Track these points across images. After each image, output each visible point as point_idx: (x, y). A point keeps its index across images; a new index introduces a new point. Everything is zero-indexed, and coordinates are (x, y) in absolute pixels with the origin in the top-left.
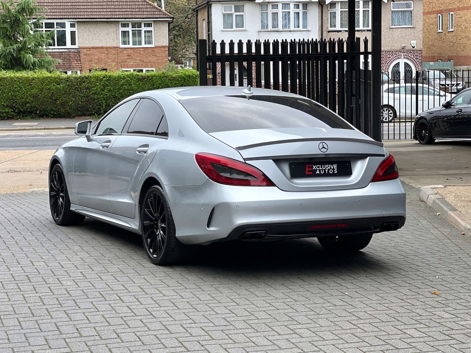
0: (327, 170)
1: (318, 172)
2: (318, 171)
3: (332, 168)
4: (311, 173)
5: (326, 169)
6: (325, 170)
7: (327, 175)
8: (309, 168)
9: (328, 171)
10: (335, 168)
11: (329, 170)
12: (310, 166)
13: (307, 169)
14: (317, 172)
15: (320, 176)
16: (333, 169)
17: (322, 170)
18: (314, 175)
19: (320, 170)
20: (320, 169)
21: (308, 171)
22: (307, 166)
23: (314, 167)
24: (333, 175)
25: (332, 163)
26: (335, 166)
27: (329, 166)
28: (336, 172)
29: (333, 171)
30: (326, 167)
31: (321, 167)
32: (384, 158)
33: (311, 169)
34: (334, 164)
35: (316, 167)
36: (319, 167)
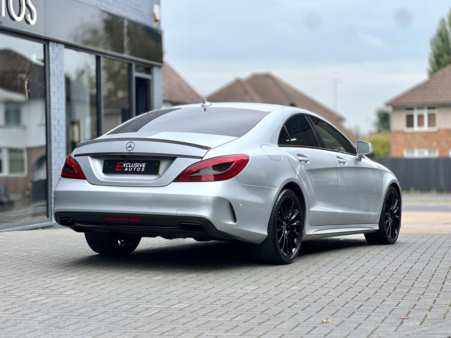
0: (135, 168)
1: (126, 169)
2: (127, 168)
3: (140, 166)
4: (120, 170)
5: (134, 167)
6: (133, 168)
7: (134, 172)
8: (119, 165)
9: (136, 169)
10: (143, 167)
11: (137, 168)
12: (120, 163)
13: (118, 166)
14: (126, 170)
15: (128, 173)
16: (141, 168)
17: (131, 168)
18: (122, 172)
19: (128, 168)
20: (129, 166)
21: (118, 168)
22: (118, 163)
23: (124, 165)
24: (140, 173)
25: (141, 162)
26: (144, 165)
27: (138, 165)
28: (143, 170)
29: (141, 169)
30: (135, 165)
31: (131, 165)
32: (200, 160)
33: (121, 166)
34: (143, 163)
35: (125, 165)
36: (128, 165)
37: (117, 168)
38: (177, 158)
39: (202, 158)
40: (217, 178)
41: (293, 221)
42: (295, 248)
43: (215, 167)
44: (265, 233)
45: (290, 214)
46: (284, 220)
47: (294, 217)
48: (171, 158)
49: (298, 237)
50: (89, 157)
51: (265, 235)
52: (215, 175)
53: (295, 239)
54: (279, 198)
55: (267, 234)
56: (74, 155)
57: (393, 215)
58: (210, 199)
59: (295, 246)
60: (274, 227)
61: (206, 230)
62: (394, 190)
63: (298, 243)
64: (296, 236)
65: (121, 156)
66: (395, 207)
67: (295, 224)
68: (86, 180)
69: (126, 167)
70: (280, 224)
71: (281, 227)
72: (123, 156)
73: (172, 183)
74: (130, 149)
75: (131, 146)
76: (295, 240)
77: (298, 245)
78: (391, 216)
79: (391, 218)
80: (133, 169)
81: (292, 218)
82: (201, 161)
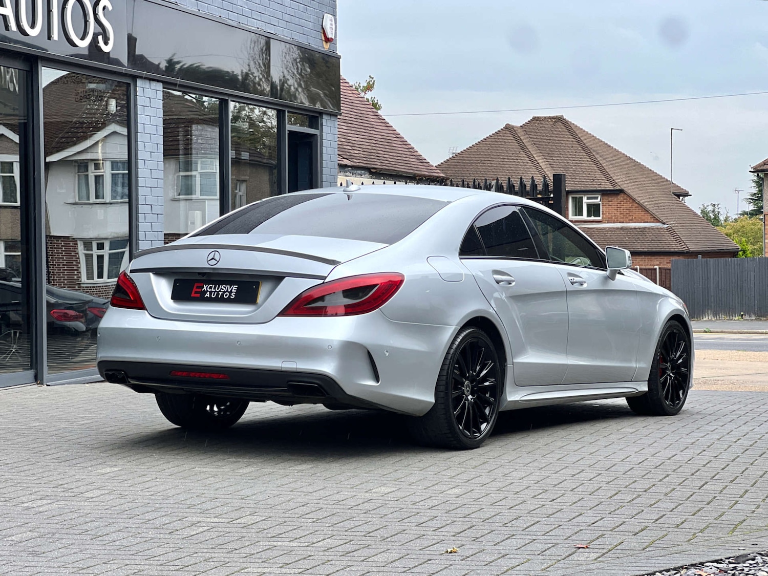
0: (220, 293)
1: (208, 295)
2: (208, 293)
3: (229, 290)
4: (198, 295)
5: (220, 291)
6: (218, 292)
7: (219, 300)
8: (197, 287)
9: (222, 295)
10: (233, 291)
11: (224, 292)
12: (199, 285)
13: (195, 289)
14: (206, 295)
15: (210, 300)
16: (231, 292)
17: (215, 292)
18: (202, 298)
19: (211, 292)
20: (213, 290)
21: (196, 293)
22: (196, 285)
23: (205, 288)
24: (229, 301)
25: (231, 283)
26: (235, 288)
27: (225, 288)
28: (233, 296)
29: (230, 295)
30: (221, 289)
31: (215, 288)
32: (321, 281)
33: (200, 290)
34: (234, 285)
35: (207, 288)
36: (211, 288)
37: (193, 292)
38: (285, 277)
39: (324, 278)
40: (350, 311)
41: (485, 379)
42: (486, 424)
43: (348, 293)
44: (430, 398)
45: (478, 368)
46: (467, 379)
47: (484, 372)
48: (277, 278)
49: (492, 404)
50: (151, 274)
51: (430, 403)
52: (347, 307)
53: (488, 408)
54: (457, 343)
55: (434, 401)
56: (131, 270)
57: (676, 368)
58: (336, 345)
59: (486, 420)
60: (447, 389)
61: (328, 394)
62: (679, 326)
63: (492, 415)
64: (489, 404)
65: (199, 274)
66: (679, 353)
67: (487, 384)
68: (146, 311)
69: (207, 291)
70: (458, 384)
71: (461, 389)
72: (203, 274)
73: (277, 317)
74: (213, 262)
75: (216, 258)
76: (487, 411)
77: (491, 417)
78: (673, 369)
79: (672, 372)
80: (218, 294)
81: (482, 375)
82: (324, 283)
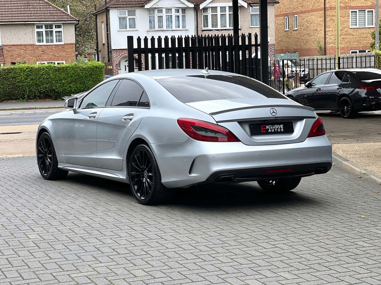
0: (276, 129)
1: (270, 131)
3: (280, 127)
4: (265, 131)
5: (275, 128)
6: (274, 129)
7: (276, 133)
8: (263, 127)
11: (277, 129)
15: (271, 133)
17: (273, 129)
18: (267, 133)
19: (271, 129)
21: (263, 130)
23: (267, 127)
24: (281, 133)
25: (280, 124)
26: (282, 126)
27: (277, 126)
29: (281, 130)
31: (272, 127)
33: (265, 129)
36: (270, 127)
38: (304, 119)
39: (315, 118)
69: (269, 129)
